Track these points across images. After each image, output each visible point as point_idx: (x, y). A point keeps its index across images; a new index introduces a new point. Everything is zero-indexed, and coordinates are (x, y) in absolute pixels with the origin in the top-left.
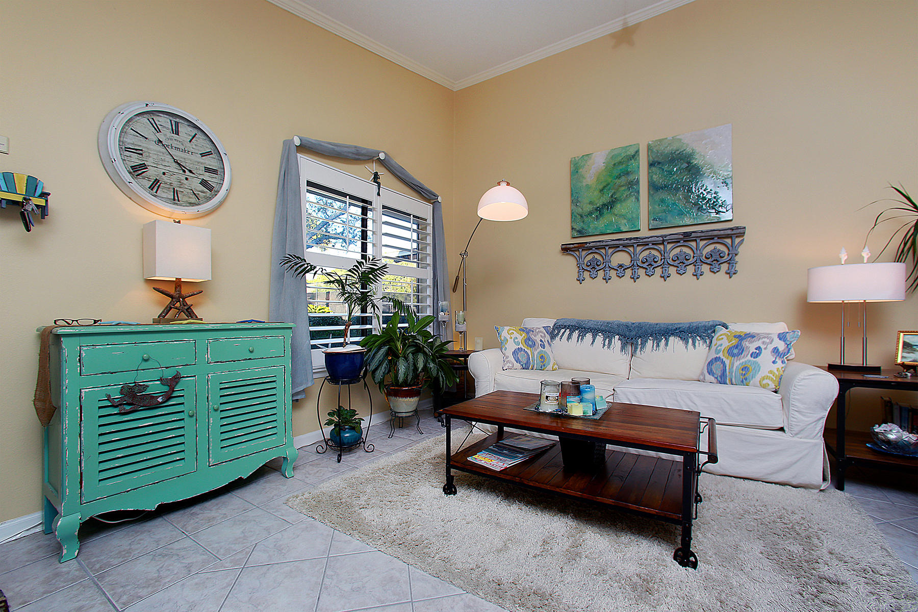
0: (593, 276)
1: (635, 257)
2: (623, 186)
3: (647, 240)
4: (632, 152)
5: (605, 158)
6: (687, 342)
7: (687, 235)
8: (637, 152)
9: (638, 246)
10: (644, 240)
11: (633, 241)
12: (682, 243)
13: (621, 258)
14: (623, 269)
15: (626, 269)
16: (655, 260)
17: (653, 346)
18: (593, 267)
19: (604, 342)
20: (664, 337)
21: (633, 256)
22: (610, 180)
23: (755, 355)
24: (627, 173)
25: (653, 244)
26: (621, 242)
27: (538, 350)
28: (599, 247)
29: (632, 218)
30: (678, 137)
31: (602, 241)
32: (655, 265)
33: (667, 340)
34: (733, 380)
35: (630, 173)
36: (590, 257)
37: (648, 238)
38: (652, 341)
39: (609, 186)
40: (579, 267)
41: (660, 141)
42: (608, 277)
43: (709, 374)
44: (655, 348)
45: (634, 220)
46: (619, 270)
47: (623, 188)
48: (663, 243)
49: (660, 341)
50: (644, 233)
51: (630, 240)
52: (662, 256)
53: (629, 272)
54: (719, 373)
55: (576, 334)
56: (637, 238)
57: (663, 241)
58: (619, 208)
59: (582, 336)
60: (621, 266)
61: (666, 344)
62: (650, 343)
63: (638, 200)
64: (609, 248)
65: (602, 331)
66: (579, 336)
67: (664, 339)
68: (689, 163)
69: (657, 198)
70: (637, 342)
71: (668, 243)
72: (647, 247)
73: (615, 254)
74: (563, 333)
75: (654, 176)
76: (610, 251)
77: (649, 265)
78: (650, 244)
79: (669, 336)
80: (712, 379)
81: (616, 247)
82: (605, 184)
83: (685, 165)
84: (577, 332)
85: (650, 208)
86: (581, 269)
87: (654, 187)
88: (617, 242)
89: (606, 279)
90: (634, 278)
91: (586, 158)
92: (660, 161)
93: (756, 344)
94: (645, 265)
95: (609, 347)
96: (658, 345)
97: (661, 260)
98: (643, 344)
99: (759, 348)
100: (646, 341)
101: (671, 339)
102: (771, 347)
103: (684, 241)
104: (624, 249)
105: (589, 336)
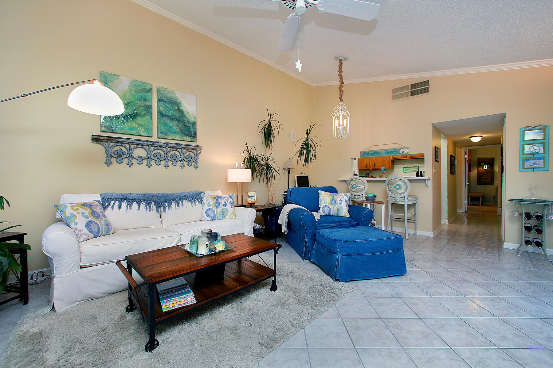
0: (120, 162)
1: (150, 153)
2: (142, 107)
3: (158, 144)
4: (148, 88)
5: (129, 83)
6: (192, 203)
7: (179, 145)
8: (151, 89)
9: (151, 146)
10: (156, 144)
11: (149, 143)
12: (175, 149)
13: (140, 152)
14: (142, 159)
15: (143, 159)
16: (161, 156)
17: (176, 206)
18: (120, 156)
19: (147, 207)
20: (181, 201)
21: (148, 152)
22: (133, 99)
23: (225, 205)
24: (145, 100)
25: (160, 147)
26: (142, 142)
27: (103, 220)
28: (123, 142)
29: (148, 128)
30: (173, 91)
31: (129, 139)
32: (161, 159)
33: (182, 202)
34: (219, 218)
35: (147, 100)
36: (117, 148)
37: (159, 143)
38: (174, 204)
39: (132, 103)
40: (108, 154)
41: (165, 89)
42: (130, 163)
43: (207, 217)
44: (177, 207)
45: (149, 130)
46: (139, 160)
47: (142, 108)
48: (165, 147)
49: (179, 203)
50: (155, 139)
51: (148, 142)
52: (165, 155)
53: (145, 162)
54: (212, 215)
55: (124, 204)
56: (152, 142)
57: (166, 146)
58: (139, 120)
59: (130, 205)
60: (140, 157)
61: (183, 204)
62: (173, 205)
63: (152, 119)
64: (132, 144)
65: (143, 200)
66: (128, 205)
67: (181, 202)
68: (179, 107)
69: (162, 121)
70: (165, 205)
71: (168, 148)
72: (157, 148)
73: (136, 149)
74: (114, 204)
75: (161, 108)
76: (133, 146)
77: (158, 159)
78: (159, 147)
79: (183, 200)
80: (209, 219)
81: (139, 144)
82: (129, 101)
83: (177, 108)
84: (125, 202)
85: (158, 125)
86: (109, 155)
87: (161, 115)
88: (137, 142)
89: (130, 165)
90: (149, 166)
91: (114, 77)
92: (165, 101)
93: (224, 200)
94: (155, 159)
95: (150, 210)
96: (178, 206)
97: (165, 156)
98: (169, 206)
99: (225, 202)
100: (171, 204)
101: (184, 201)
102: (229, 201)
103: (176, 148)
104: (142, 146)
105: (135, 205)
